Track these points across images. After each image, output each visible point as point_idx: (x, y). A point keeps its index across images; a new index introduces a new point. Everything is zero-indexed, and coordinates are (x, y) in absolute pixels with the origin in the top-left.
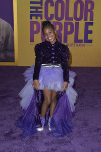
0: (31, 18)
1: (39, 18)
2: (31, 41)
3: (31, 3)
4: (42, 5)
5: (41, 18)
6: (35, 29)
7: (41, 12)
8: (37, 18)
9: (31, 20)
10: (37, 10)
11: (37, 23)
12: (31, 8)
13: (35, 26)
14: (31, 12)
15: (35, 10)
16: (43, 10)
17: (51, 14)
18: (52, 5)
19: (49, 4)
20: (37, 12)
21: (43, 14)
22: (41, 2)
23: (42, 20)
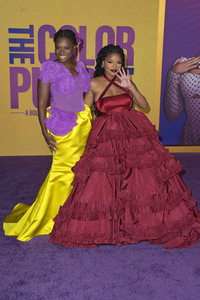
0: (12, 62)
1: (28, 60)
2: (12, 107)
3: (11, 31)
4: (32, 35)
5: (32, 62)
6: (20, 83)
7: (32, 49)
8: (23, 62)
9: (12, 65)
10: (22, 45)
11: (23, 71)
12: (11, 41)
13: (20, 77)
14: (11, 49)
15: (18, 45)
16: (35, 45)
17: (51, 54)
19: (47, 34)
20: (22, 48)
21: (36, 53)
22: (30, 30)
23: (33, 66)
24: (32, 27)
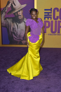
0: (45, 19)
1: (50, 19)
3: (45, 10)
4: (51, 11)
5: (51, 19)
6: (47, 25)
7: (51, 15)
8: (48, 19)
9: (45, 20)
11: (48, 22)
12: (45, 13)
13: (47, 24)
14: (45, 15)
15: (47, 14)
16: (52, 14)
17: (57, 16)
18: (58, 11)
19: (56, 10)
22: (51, 10)
23: (51, 20)
24: (51, 8)
